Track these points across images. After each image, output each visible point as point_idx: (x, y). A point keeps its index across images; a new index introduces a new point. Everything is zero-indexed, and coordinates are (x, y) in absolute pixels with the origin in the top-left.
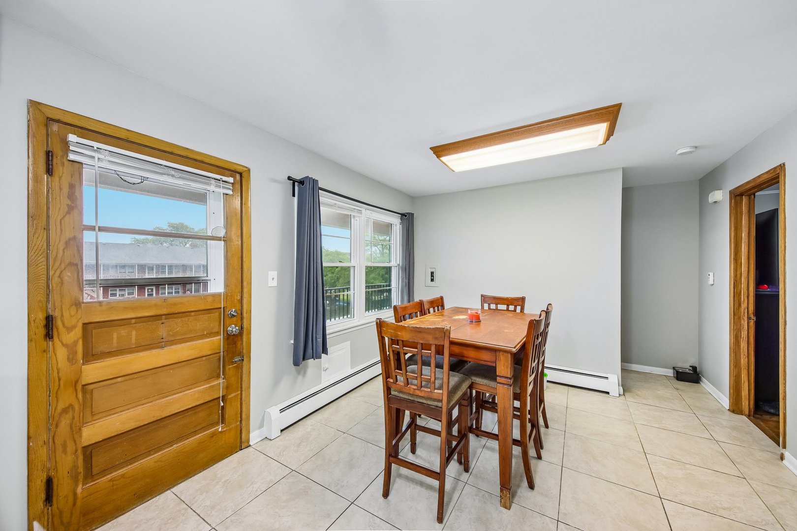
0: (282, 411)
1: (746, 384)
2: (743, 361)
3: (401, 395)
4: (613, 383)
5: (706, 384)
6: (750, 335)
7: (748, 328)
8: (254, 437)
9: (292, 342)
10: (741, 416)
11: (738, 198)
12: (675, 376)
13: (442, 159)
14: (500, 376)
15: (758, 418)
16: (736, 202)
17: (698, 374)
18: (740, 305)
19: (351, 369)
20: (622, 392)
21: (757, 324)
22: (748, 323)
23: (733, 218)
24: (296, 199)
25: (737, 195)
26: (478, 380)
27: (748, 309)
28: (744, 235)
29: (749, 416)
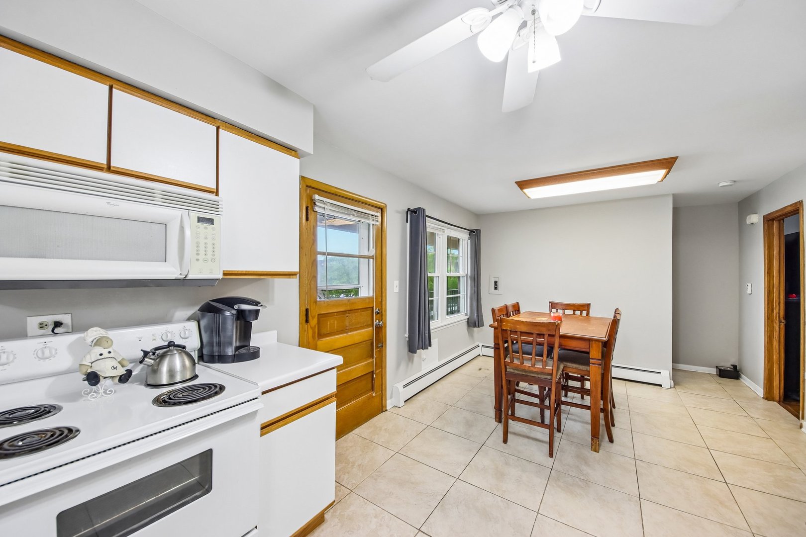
0: (405, 386)
1: (778, 375)
2: (775, 357)
3: (516, 372)
4: (665, 377)
5: (745, 380)
6: (780, 335)
7: (779, 328)
8: (389, 404)
9: (407, 335)
10: (773, 402)
11: (770, 222)
12: (718, 374)
13: (525, 190)
14: (593, 359)
15: (787, 404)
16: (768, 226)
17: (738, 372)
18: (772, 311)
19: (439, 361)
20: (673, 385)
21: (786, 326)
22: (779, 325)
23: (766, 239)
24: (408, 224)
25: (769, 220)
26: (569, 364)
27: (779, 314)
28: (776, 253)
29: (779, 402)
